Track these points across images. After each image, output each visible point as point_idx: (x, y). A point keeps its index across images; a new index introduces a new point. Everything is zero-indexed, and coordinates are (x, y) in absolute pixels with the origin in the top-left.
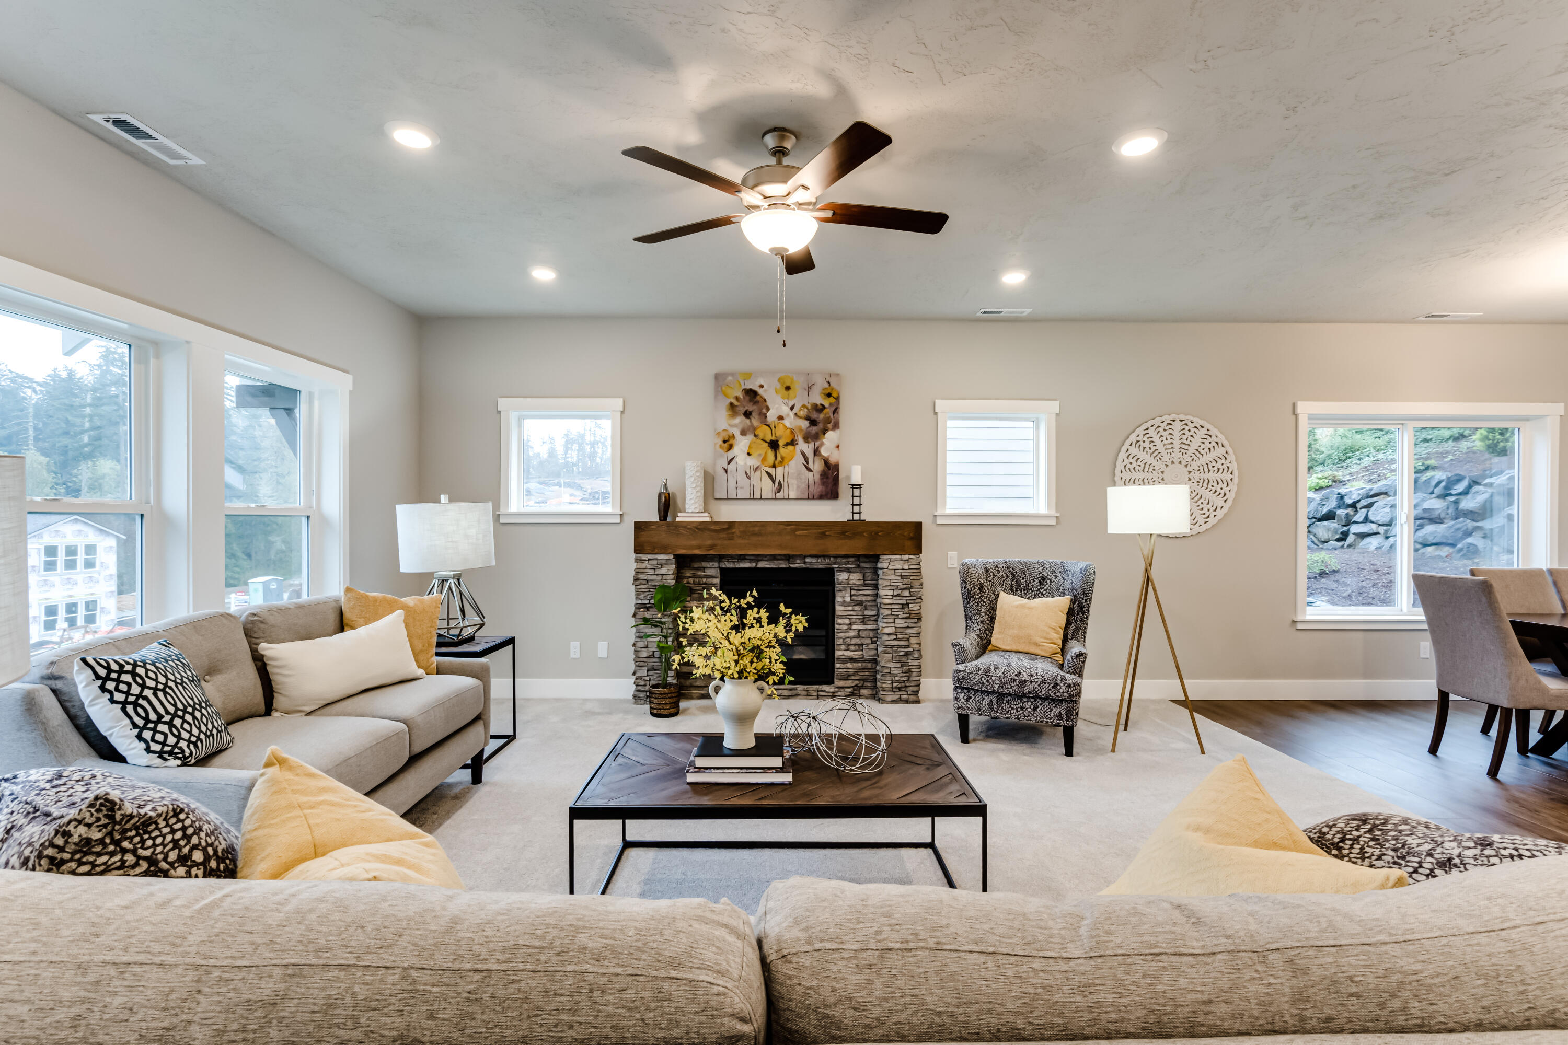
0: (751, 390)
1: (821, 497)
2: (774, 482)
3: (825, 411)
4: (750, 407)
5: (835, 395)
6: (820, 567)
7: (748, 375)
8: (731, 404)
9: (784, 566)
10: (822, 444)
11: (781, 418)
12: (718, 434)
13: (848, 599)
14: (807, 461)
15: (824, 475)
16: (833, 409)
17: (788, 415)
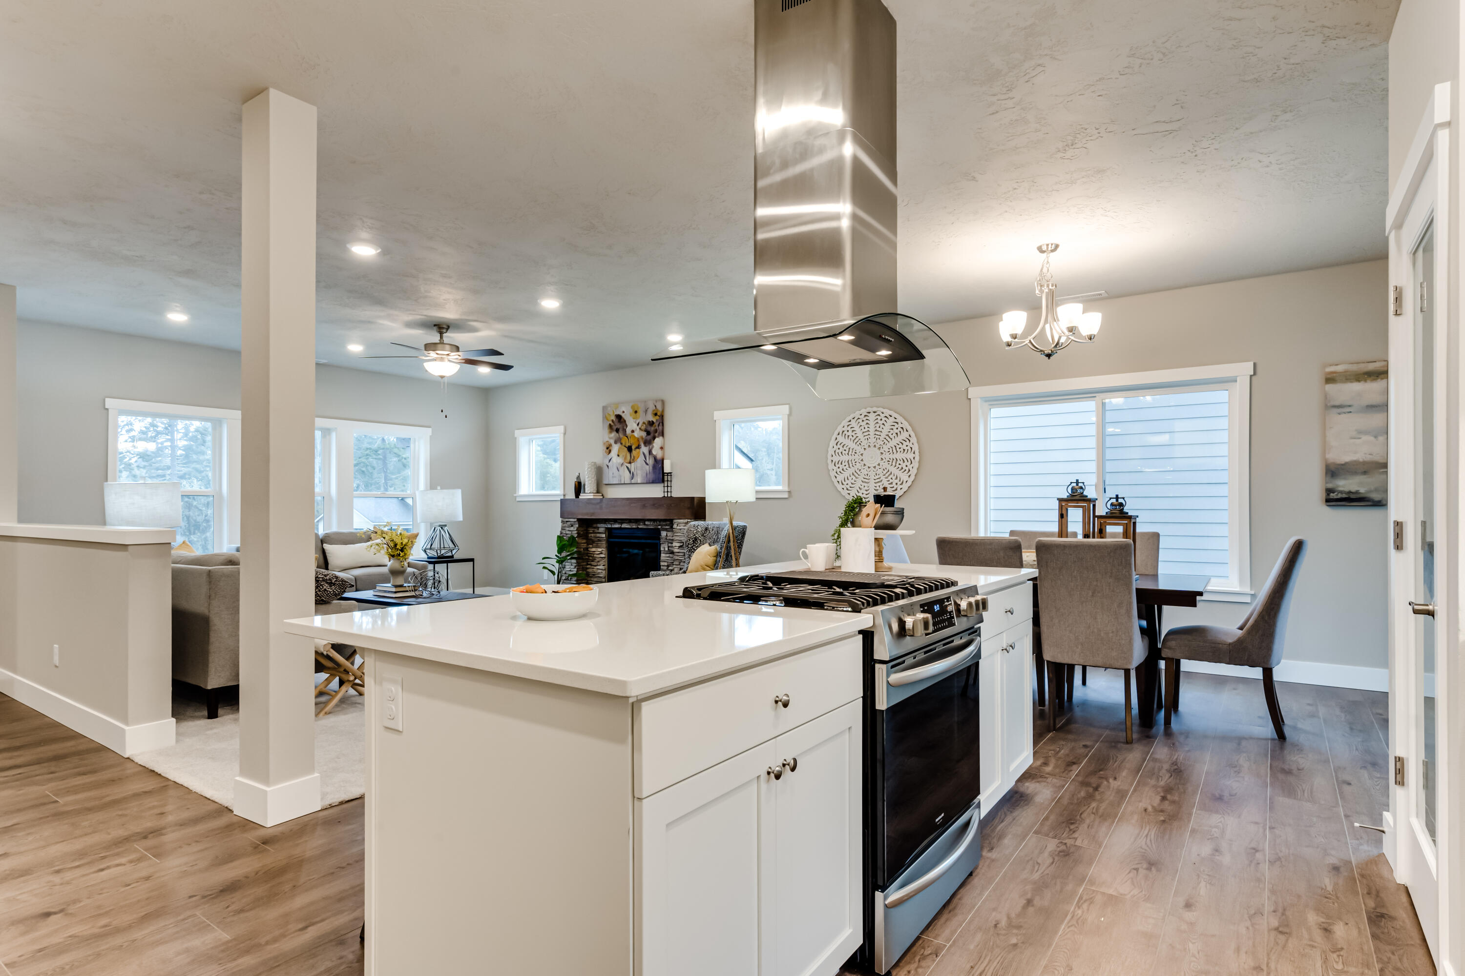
0: (619, 415)
1: (655, 482)
2: (630, 472)
3: (655, 425)
4: (618, 426)
5: (659, 414)
6: (652, 527)
7: (617, 405)
8: (610, 424)
9: (634, 527)
10: (653, 447)
11: (633, 431)
12: (604, 443)
13: (667, 549)
14: (646, 458)
15: (654, 467)
16: (658, 423)
17: (636, 429)
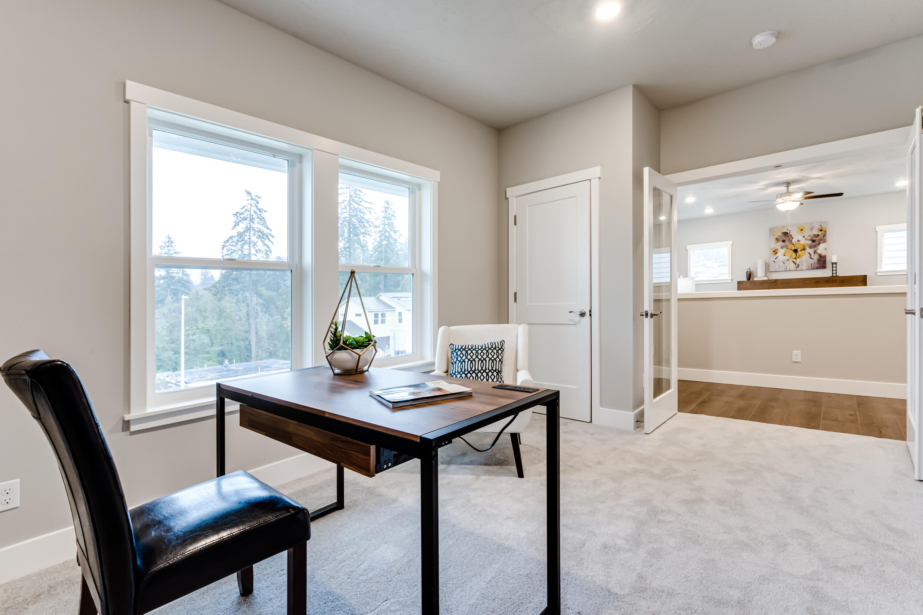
0: (785, 232)
1: (817, 268)
2: (795, 264)
3: (819, 236)
4: (784, 238)
5: (824, 230)
7: (784, 227)
8: (777, 238)
10: (818, 249)
11: (799, 241)
12: (771, 249)
14: (811, 256)
15: (819, 260)
16: (823, 235)
17: (802, 240)
